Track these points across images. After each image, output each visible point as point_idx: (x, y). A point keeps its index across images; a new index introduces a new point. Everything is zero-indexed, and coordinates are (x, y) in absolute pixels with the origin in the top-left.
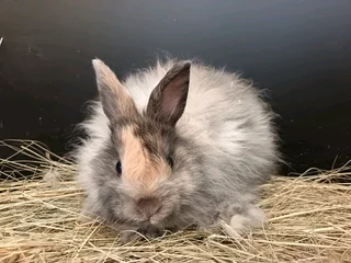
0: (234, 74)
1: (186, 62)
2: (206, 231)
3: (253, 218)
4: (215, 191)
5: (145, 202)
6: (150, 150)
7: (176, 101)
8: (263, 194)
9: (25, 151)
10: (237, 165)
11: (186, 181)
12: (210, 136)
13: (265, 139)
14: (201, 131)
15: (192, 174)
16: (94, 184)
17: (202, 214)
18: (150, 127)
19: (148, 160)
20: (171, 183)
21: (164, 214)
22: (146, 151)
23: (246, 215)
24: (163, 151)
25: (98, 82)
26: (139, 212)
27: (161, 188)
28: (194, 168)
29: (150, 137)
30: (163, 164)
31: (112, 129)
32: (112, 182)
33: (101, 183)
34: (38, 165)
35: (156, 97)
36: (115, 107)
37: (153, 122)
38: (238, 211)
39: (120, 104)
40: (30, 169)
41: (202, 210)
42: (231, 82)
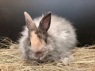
0: (64, 18)
1: (50, 12)
2: (57, 62)
3: (70, 58)
4: (59, 50)
5: (38, 53)
6: (40, 38)
7: (47, 24)
8: (73, 52)
9: (5, 40)
10: (65, 43)
11: (51, 47)
12: (57, 35)
13: (73, 36)
14: (55, 33)
15: (52, 45)
16: (24, 49)
17: (55, 57)
18: (40, 31)
19: (39, 41)
20: (46, 47)
21: (44, 57)
22: (38, 38)
23: (68, 58)
24: (43, 38)
25: (26, 18)
26: (37, 56)
27: (43, 49)
28: (53, 43)
29: (40, 34)
30: (43, 42)
31: (29, 32)
32: (29, 48)
33: (26, 48)
34: (9, 44)
35: (41, 22)
36: (30, 25)
37: (41, 30)
38: (66, 56)
39: (31, 24)
40: (6, 46)
41: (55, 56)
42: (63, 20)
